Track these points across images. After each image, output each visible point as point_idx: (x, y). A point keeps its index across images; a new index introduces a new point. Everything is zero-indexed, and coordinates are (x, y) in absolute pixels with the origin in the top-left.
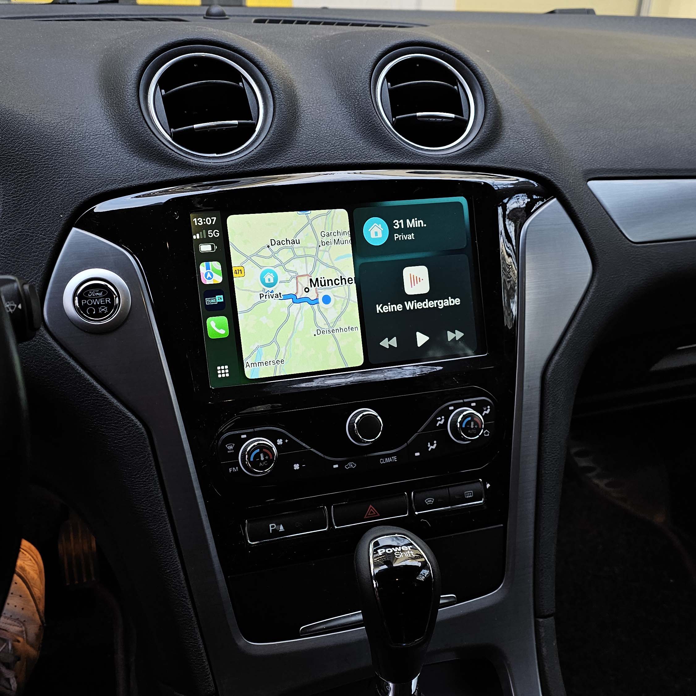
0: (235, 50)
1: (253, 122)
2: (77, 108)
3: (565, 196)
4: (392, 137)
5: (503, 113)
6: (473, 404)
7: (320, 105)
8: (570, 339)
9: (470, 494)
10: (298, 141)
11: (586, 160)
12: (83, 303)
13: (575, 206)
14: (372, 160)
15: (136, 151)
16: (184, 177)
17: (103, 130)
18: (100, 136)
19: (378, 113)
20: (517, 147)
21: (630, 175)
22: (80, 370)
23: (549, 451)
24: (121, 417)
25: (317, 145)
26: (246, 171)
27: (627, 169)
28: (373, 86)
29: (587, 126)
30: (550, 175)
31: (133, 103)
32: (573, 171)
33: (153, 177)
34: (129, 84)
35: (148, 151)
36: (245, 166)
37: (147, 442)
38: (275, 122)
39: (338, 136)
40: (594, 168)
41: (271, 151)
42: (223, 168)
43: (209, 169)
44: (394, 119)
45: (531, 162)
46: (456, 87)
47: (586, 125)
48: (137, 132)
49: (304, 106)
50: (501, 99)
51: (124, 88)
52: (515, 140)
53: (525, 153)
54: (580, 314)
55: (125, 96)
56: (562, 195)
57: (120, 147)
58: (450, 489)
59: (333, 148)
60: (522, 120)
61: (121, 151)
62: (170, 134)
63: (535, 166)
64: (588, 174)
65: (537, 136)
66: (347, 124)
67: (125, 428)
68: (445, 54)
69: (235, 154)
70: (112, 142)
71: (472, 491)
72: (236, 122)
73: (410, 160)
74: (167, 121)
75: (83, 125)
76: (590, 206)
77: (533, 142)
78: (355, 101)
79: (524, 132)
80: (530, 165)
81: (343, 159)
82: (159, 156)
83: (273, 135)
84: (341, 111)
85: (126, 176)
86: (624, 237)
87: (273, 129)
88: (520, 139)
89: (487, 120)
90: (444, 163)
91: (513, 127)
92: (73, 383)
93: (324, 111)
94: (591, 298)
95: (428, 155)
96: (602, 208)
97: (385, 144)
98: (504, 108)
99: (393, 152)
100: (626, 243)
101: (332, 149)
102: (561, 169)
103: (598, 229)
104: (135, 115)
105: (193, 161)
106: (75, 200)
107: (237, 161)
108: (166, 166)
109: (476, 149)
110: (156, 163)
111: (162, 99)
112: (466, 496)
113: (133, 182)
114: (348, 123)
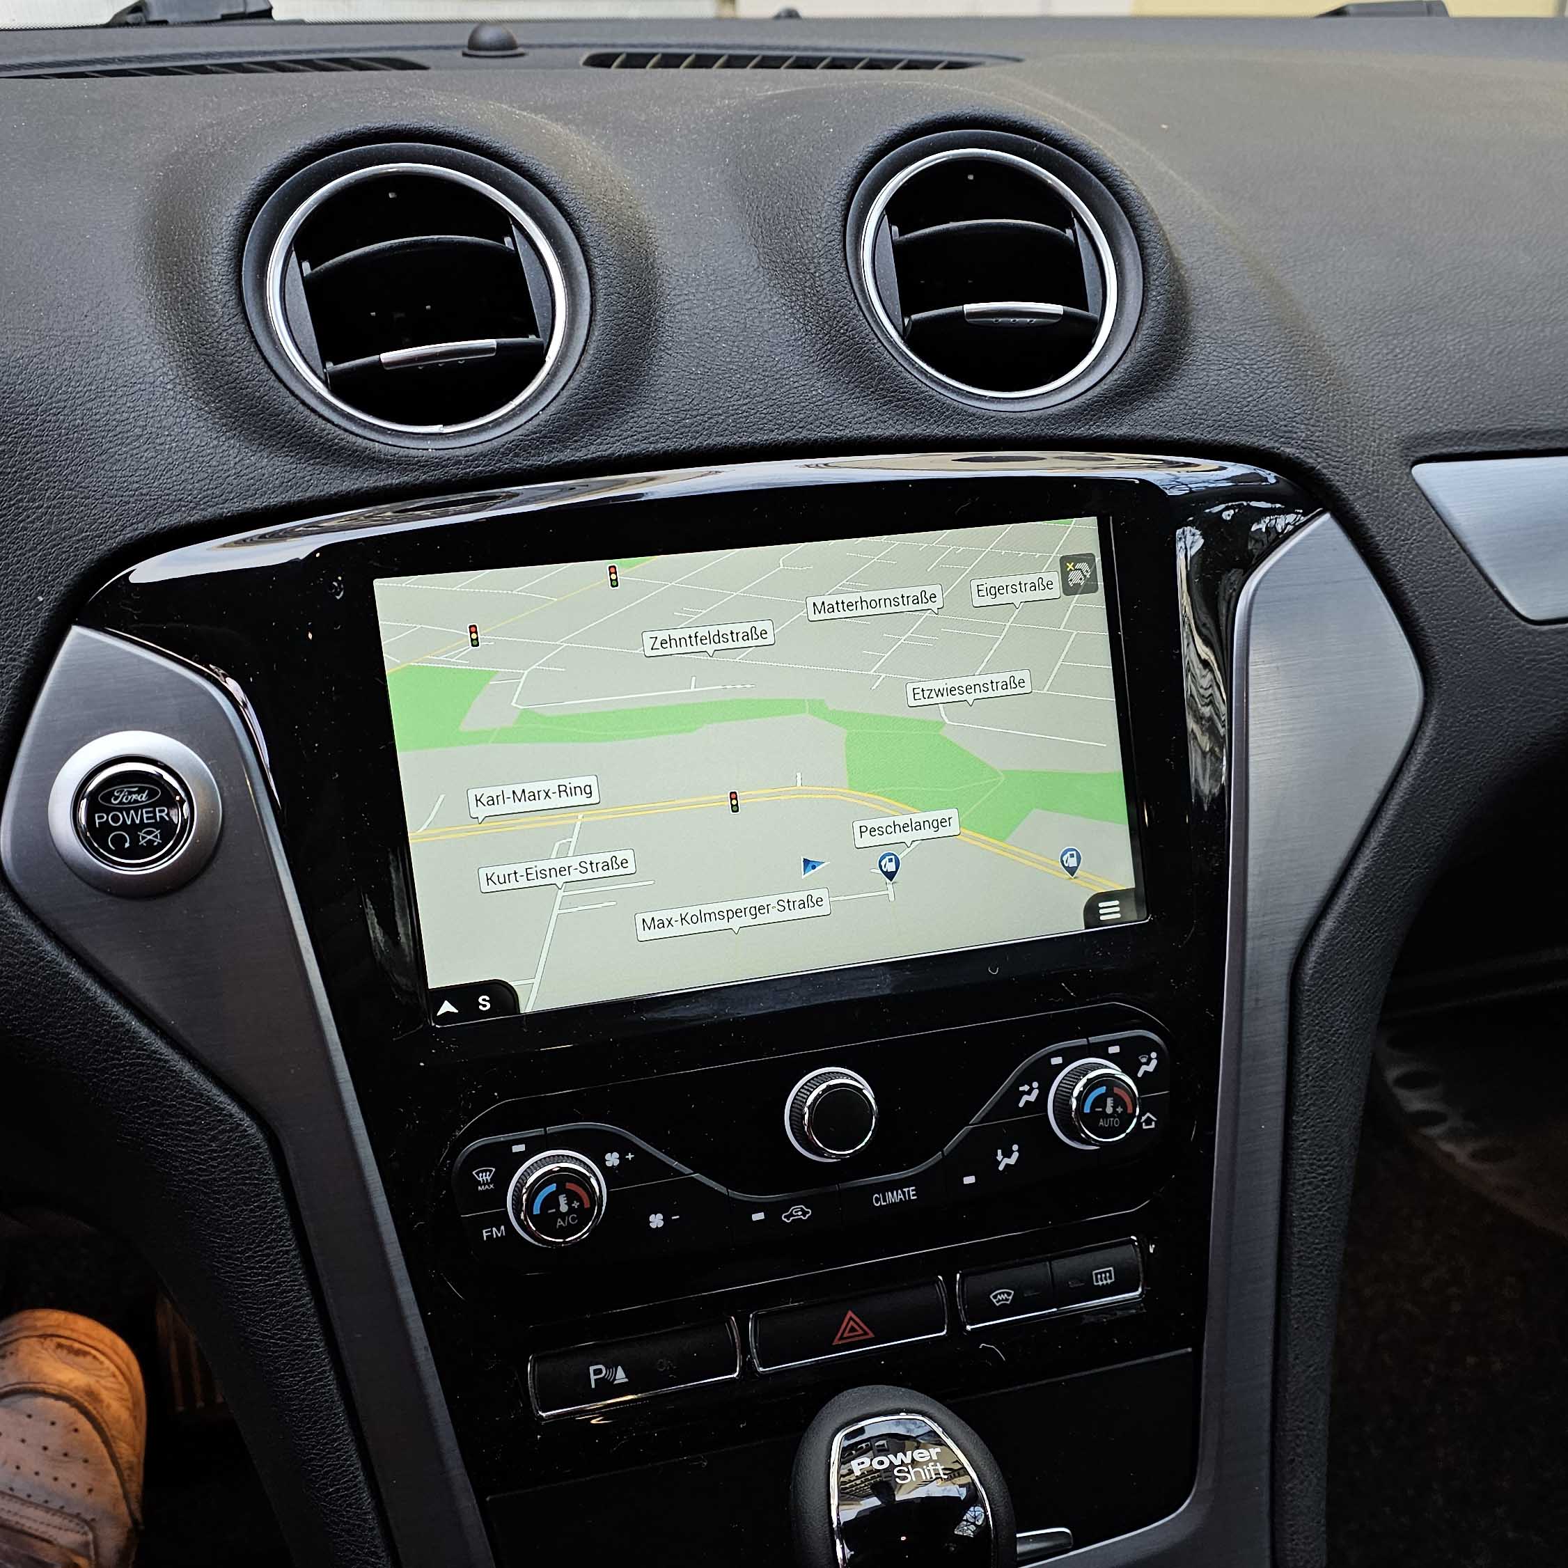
0: (492, 153)
1: (538, 342)
2: (86, 316)
3: (1352, 509)
4: (900, 368)
5: (1192, 295)
6: (1114, 1050)
7: (716, 290)
8: (1366, 876)
9: (1108, 1274)
10: (656, 388)
11: (1410, 411)
12: (97, 821)
13: (1379, 533)
14: (847, 431)
15: (235, 426)
16: (357, 490)
17: (151, 370)
18: (143, 387)
19: (862, 305)
20: (1229, 385)
21: (1523, 446)
22: (95, 992)
23: (1311, 1161)
24: (202, 1108)
25: (703, 394)
26: (520, 469)
27: (1515, 430)
28: (851, 236)
29: (1411, 320)
30: (1314, 455)
31: (224, 300)
32: (1375, 442)
33: (279, 492)
34: (216, 250)
35: (265, 425)
36: (517, 455)
37: (271, 1169)
38: (594, 338)
39: (761, 370)
40: (1428, 430)
41: (583, 414)
42: (459, 462)
43: (423, 466)
44: (906, 321)
45: (1265, 423)
46: (1069, 233)
47: (1411, 316)
48: (235, 375)
49: (673, 293)
50: (1187, 256)
51: (202, 261)
52: (1222, 367)
53: (1249, 399)
54: (1391, 812)
55: (205, 283)
56: (1345, 506)
57: (194, 415)
58: (1055, 1263)
59: (747, 401)
60: (1241, 313)
61: (197, 426)
62: (323, 377)
63: (1273, 433)
64: (1415, 447)
65: (1279, 353)
66: (783, 336)
67: (213, 1136)
68: (1040, 147)
69: (490, 425)
70: (172, 401)
71: (1111, 1268)
72: (491, 343)
73: (946, 427)
74: (315, 345)
75: (100, 361)
76: (1417, 532)
77: (1270, 370)
78: (804, 277)
79: (1246, 343)
80: (1263, 431)
81: (773, 431)
82: (294, 437)
83: (589, 372)
84: (769, 302)
85: (208, 489)
86: (1506, 609)
87: (588, 357)
88: (1237, 364)
89: (1149, 315)
90: (1037, 432)
91: (1218, 331)
92: (78, 1023)
93: (725, 304)
94: (1418, 770)
95: (993, 414)
96: (1449, 535)
97: (882, 389)
98: (1196, 282)
99: (903, 407)
100: (1511, 623)
101: (744, 405)
102: (1342, 438)
103: (1439, 590)
104: (230, 331)
105: (381, 446)
106: (75, 556)
107: (495, 443)
108: (312, 462)
109: (1120, 395)
110: (287, 456)
111: (302, 287)
112: (1097, 1282)
113: (226, 505)
114: (788, 336)
